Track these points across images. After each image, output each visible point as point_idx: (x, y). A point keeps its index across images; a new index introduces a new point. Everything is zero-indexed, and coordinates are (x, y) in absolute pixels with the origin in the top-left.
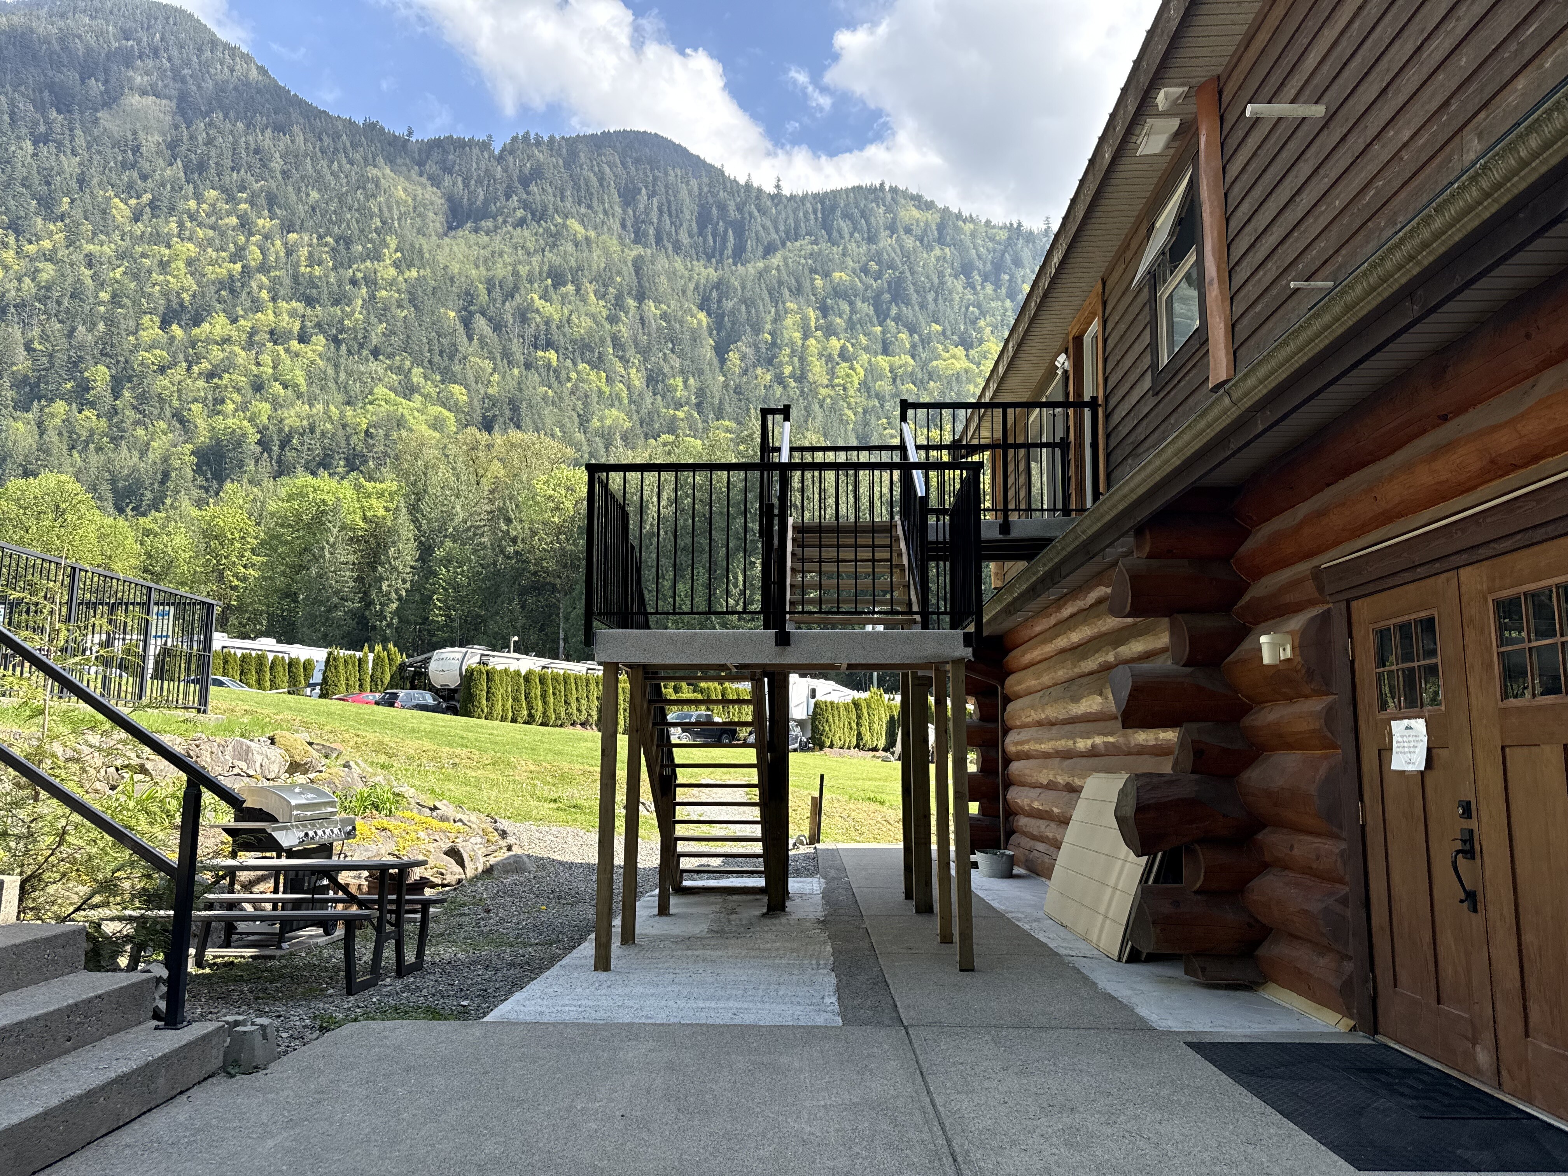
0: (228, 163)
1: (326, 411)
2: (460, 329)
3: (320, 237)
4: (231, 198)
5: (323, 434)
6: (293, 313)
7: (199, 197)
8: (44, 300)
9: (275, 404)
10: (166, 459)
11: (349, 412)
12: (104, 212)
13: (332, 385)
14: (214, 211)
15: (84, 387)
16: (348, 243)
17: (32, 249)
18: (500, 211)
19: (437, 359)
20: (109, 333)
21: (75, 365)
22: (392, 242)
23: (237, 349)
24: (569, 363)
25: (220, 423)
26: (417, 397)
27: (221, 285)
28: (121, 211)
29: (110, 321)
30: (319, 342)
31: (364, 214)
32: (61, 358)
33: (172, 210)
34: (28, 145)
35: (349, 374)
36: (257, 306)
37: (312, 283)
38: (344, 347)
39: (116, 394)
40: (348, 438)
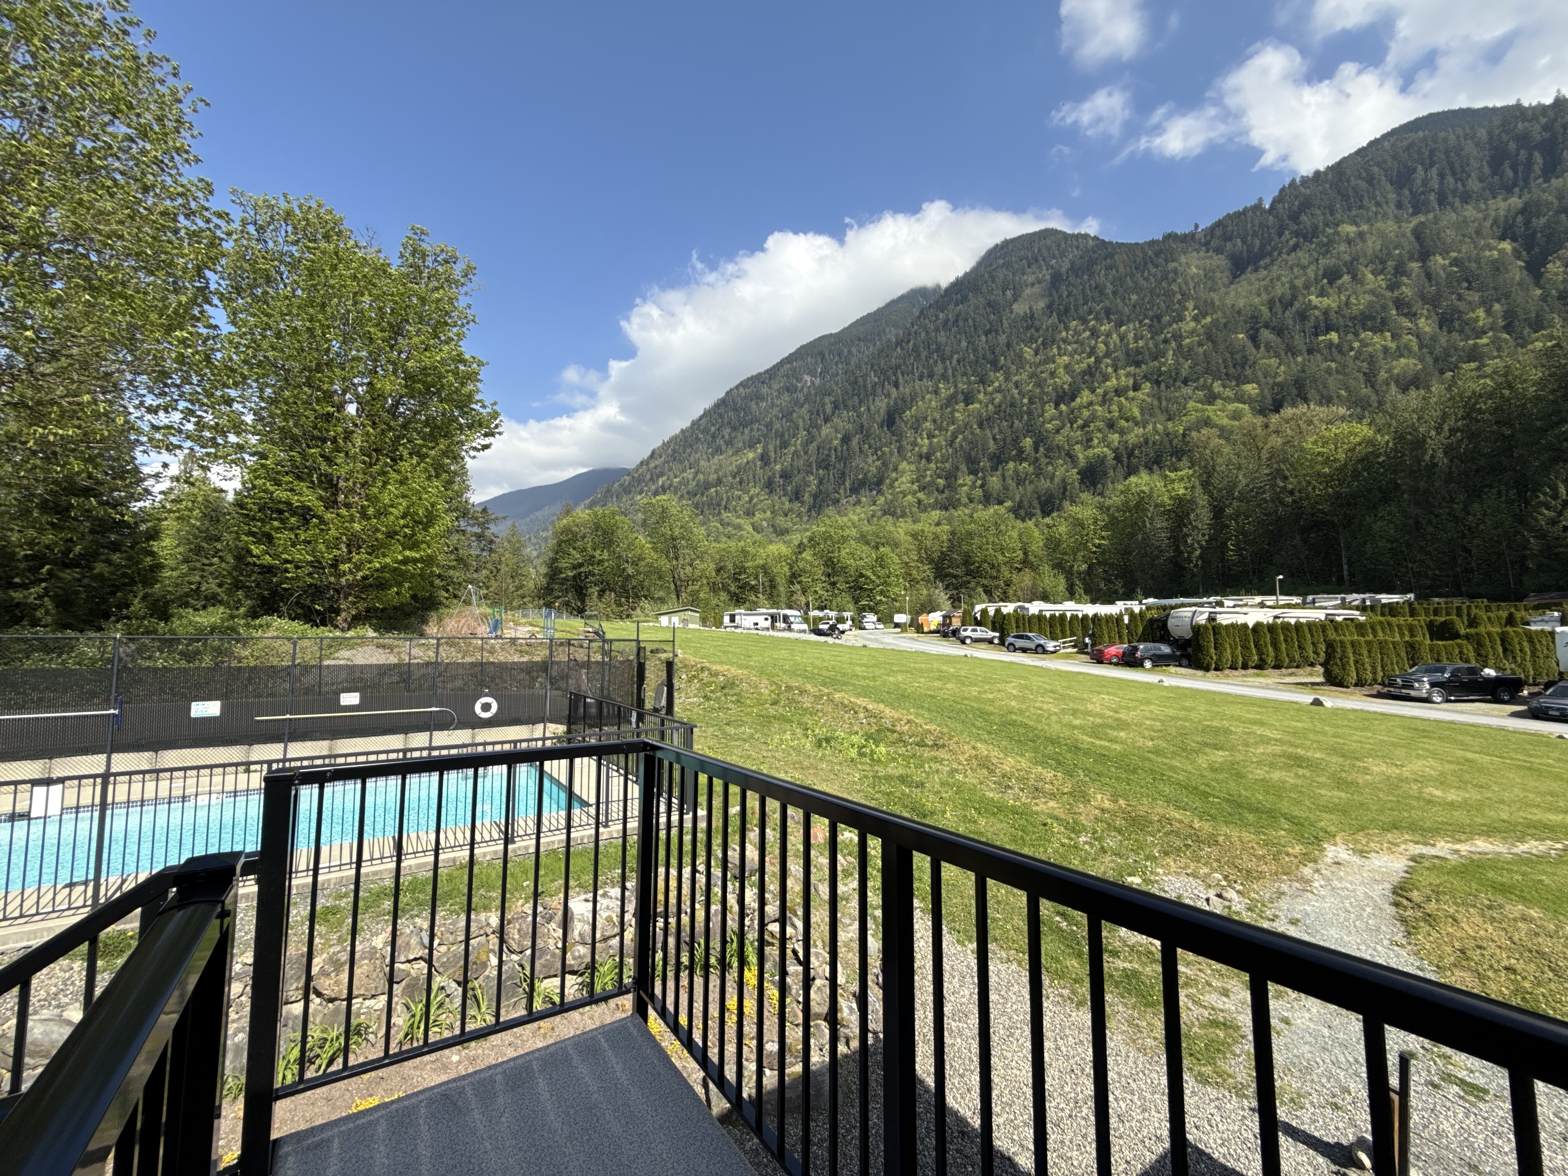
0: (1081, 302)
1: (1154, 428)
2: (1249, 344)
3: (1141, 322)
4: (1084, 321)
5: (1154, 443)
6: (1127, 375)
7: (1067, 329)
8: (998, 413)
9: (1122, 432)
10: (1063, 480)
11: (1170, 425)
12: (1021, 357)
13: (1157, 411)
14: (1077, 333)
15: (1021, 451)
16: (1159, 317)
17: (990, 389)
18: (1274, 249)
19: (1232, 371)
20: (1029, 420)
21: (1016, 441)
22: (1190, 305)
23: (1097, 407)
24: (1350, 337)
25: (1090, 452)
26: (1219, 402)
27: (1084, 373)
28: (1028, 353)
29: (1030, 413)
30: (1147, 387)
31: (1169, 294)
32: (1009, 439)
33: (1053, 341)
34: (983, 338)
35: (1168, 400)
36: (1106, 378)
37: (1138, 352)
38: (1163, 385)
39: (1036, 450)
40: (1171, 442)
